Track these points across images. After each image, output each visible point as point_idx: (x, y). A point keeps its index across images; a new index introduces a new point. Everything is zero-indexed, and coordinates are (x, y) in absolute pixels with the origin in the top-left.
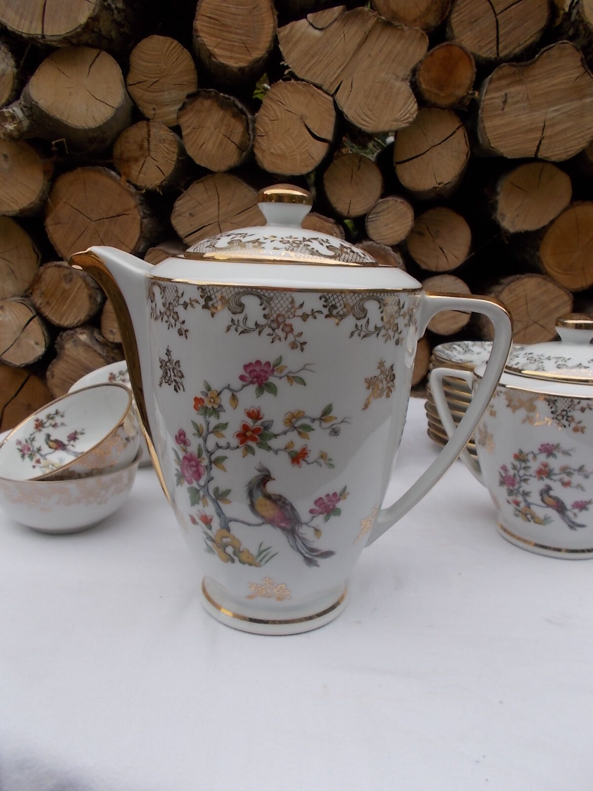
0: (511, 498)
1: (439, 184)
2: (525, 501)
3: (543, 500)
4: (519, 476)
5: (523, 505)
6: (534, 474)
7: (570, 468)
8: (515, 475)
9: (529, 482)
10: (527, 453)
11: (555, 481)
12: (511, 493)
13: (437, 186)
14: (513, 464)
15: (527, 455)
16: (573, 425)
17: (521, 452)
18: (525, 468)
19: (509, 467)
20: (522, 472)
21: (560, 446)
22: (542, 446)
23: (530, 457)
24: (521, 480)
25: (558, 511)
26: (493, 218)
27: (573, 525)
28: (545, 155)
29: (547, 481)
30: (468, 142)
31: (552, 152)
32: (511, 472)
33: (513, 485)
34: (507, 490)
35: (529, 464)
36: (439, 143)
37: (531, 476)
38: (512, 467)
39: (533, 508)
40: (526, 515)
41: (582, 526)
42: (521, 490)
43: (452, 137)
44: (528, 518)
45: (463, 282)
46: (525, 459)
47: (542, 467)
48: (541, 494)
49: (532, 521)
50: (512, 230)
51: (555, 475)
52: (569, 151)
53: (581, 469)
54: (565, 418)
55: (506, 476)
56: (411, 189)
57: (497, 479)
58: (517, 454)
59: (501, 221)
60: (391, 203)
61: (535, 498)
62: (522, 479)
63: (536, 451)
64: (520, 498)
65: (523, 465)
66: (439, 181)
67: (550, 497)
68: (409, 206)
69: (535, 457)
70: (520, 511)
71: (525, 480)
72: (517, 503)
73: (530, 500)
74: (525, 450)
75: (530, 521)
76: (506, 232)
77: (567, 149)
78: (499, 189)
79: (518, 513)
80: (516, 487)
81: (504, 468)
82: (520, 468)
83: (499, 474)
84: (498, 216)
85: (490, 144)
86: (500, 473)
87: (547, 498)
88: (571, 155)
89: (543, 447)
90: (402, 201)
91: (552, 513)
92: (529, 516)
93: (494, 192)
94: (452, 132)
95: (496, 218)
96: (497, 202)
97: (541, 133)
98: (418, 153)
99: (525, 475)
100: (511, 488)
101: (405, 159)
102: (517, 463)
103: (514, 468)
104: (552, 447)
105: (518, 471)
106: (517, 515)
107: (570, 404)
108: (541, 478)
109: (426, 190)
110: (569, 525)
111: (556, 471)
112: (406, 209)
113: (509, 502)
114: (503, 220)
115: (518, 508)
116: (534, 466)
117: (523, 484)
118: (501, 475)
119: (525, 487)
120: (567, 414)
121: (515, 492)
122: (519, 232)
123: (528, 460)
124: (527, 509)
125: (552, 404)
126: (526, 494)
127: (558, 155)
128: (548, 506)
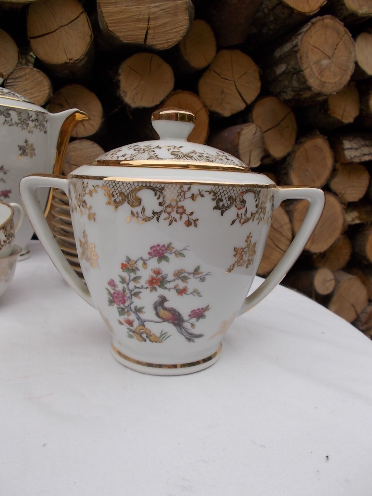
0: (122, 318)
1: (70, 60)
2: (139, 318)
3: (157, 315)
4: (130, 290)
5: (136, 323)
6: (145, 285)
7: (185, 272)
8: (124, 291)
9: (140, 295)
10: (135, 260)
11: (169, 289)
12: (122, 312)
13: (68, 61)
14: (120, 276)
15: (136, 262)
16: (185, 218)
17: (129, 259)
18: (135, 279)
19: (117, 281)
20: (132, 285)
21: (173, 246)
22: (151, 248)
23: (140, 264)
24: (131, 295)
25: (175, 325)
26: (118, 94)
27: (191, 337)
28: (151, 43)
29: (161, 291)
30: (90, 26)
31: (157, 41)
32: (120, 287)
33: (124, 303)
34: (118, 308)
35: (139, 274)
36: (66, 24)
37: (142, 287)
38: (120, 280)
39: (147, 325)
40: (140, 335)
41: (200, 336)
42: (133, 306)
43: (77, 20)
44: (143, 338)
45: (99, 146)
46: (134, 268)
47: (155, 275)
48: (155, 308)
49: (148, 340)
50: (133, 106)
51: (169, 282)
52: (169, 42)
53: (196, 271)
54: (175, 209)
55: (114, 293)
56: (45, 61)
57: (106, 297)
58: (125, 263)
59: (124, 97)
60: (27, 71)
61: (149, 314)
62: (133, 293)
63: (146, 257)
64: (132, 317)
65: (133, 275)
66: (69, 57)
67: (165, 309)
68: (45, 75)
69: (145, 263)
70: (134, 332)
71: (136, 294)
72: (130, 323)
73: (143, 316)
74: (133, 258)
75: (145, 341)
76: (129, 107)
77: (168, 40)
78: (120, 71)
79: (132, 333)
80: (127, 304)
81: (112, 283)
82: (130, 281)
83: (106, 292)
84: (121, 93)
85: (108, 27)
86: (108, 290)
87: (162, 312)
88: (171, 45)
89: (153, 250)
90: (38, 70)
91: (169, 328)
92: (144, 336)
93: (117, 73)
94: (77, 16)
95: (120, 94)
96: (119, 81)
97: (147, 24)
98: (49, 31)
99: (136, 287)
100: (122, 306)
101: (38, 34)
102: (125, 275)
103: (123, 281)
104: (163, 248)
105: (128, 285)
106: (131, 337)
107: (180, 191)
108: (154, 289)
109: (59, 64)
110: (187, 338)
111: (170, 277)
112: (42, 78)
113: (121, 323)
114: (126, 96)
115: (131, 328)
116: (145, 274)
117: (134, 299)
118: (110, 292)
119: (137, 302)
120: (177, 204)
121: (126, 310)
122: (138, 107)
123: (137, 269)
124: (142, 327)
125: (159, 193)
126: (138, 310)
127: (161, 44)
128: (164, 320)
